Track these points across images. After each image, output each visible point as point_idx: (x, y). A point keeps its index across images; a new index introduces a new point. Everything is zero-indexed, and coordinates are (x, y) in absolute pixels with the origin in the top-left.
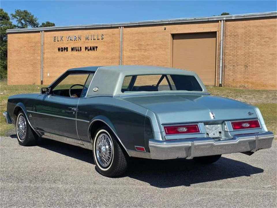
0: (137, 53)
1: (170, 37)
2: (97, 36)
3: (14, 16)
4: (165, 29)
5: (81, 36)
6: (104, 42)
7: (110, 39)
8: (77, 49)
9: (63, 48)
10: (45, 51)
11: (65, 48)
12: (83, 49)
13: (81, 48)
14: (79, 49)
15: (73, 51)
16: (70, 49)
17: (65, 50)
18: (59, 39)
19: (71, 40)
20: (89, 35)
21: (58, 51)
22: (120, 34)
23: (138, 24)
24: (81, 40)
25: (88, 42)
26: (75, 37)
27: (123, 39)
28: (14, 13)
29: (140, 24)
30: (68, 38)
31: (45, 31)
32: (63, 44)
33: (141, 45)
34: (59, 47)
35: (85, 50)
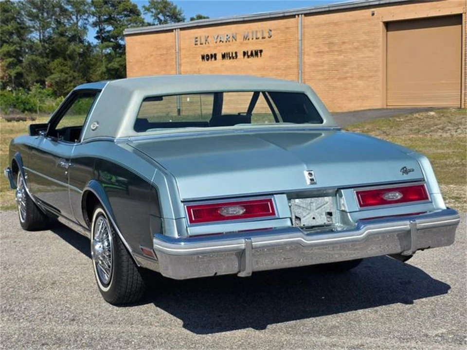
0: (327, 58)
1: (381, 26)
2: (261, 33)
3: (148, 10)
4: (373, 14)
5: (236, 34)
6: (273, 41)
7: (282, 36)
8: (231, 56)
9: (210, 56)
10: (183, 61)
11: (211, 55)
12: (240, 55)
13: (236, 53)
14: (234, 55)
15: (224, 60)
16: (219, 57)
17: (212, 58)
18: (203, 41)
19: (221, 41)
20: (248, 33)
21: (201, 60)
22: (298, 27)
23: (327, 9)
24: (236, 40)
25: (247, 44)
26: (227, 36)
27: (303, 34)
28: (147, 5)
29: (331, 9)
30: (216, 38)
31: (181, 29)
32: (209, 49)
33: (332, 43)
34: (202, 53)
35: (242, 56)
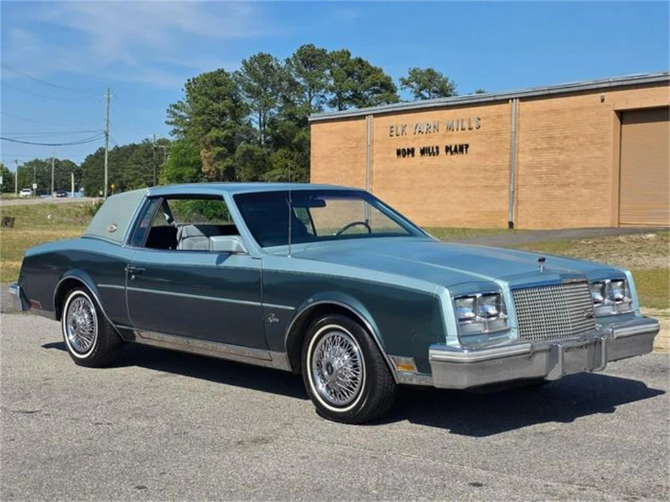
0: (546, 157)
1: (613, 118)
2: (468, 122)
3: (406, 83)
4: (603, 100)
5: (438, 123)
6: (481, 133)
7: (492, 127)
8: (431, 151)
9: (407, 151)
10: (375, 158)
11: (409, 150)
12: (442, 151)
13: (437, 148)
14: (435, 150)
15: (423, 157)
16: (417, 152)
17: (408, 154)
18: (400, 132)
19: (420, 131)
20: (453, 121)
21: (396, 156)
22: (511, 114)
23: (547, 92)
24: (438, 131)
25: (451, 136)
26: (428, 125)
27: (517, 125)
28: (407, 77)
29: (552, 92)
30: (414, 127)
31: (375, 115)
32: (405, 142)
33: (552, 137)
34: (398, 147)
35: (444, 153)
